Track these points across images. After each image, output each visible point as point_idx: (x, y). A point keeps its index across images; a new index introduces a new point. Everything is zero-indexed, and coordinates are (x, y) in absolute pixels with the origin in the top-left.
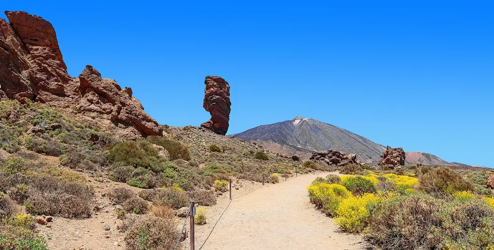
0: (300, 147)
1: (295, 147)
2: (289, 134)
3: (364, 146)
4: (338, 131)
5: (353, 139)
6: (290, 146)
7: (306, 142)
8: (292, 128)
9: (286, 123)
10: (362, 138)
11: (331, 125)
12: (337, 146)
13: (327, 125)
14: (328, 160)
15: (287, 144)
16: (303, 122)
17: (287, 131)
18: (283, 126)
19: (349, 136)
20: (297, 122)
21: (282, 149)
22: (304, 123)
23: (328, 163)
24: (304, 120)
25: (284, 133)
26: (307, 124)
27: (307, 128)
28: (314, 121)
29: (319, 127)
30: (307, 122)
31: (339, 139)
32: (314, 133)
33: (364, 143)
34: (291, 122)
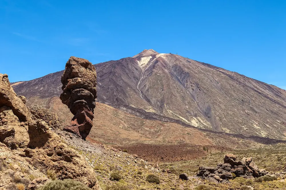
0: (152, 111)
1: (141, 112)
2: (129, 86)
3: (277, 105)
4: (224, 78)
5: (253, 92)
6: (133, 109)
7: (162, 102)
8: (136, 73)
9: (124, 63)
10: (270, 87)
11: (209, 65)
12: (223, 107)
13: (203, 67)
14: (218, 177)
15: (126, 106)
16: (157, 61)
17: (126, 80)
18: (118, 70)
19: (244, 86)
20: (144, 61)
21: (116, 115)
22: (159, 63)
23: (218, 180)
24: (158, 56)
25: (120, 83)
26: (165, 65)
27: (164, 72)
28: (177, 59)
29: (186, 70)
30: (164, 61)
31: (227, 93)
32: (177, 82)
33: (275, 98)
34: (133, 61)
